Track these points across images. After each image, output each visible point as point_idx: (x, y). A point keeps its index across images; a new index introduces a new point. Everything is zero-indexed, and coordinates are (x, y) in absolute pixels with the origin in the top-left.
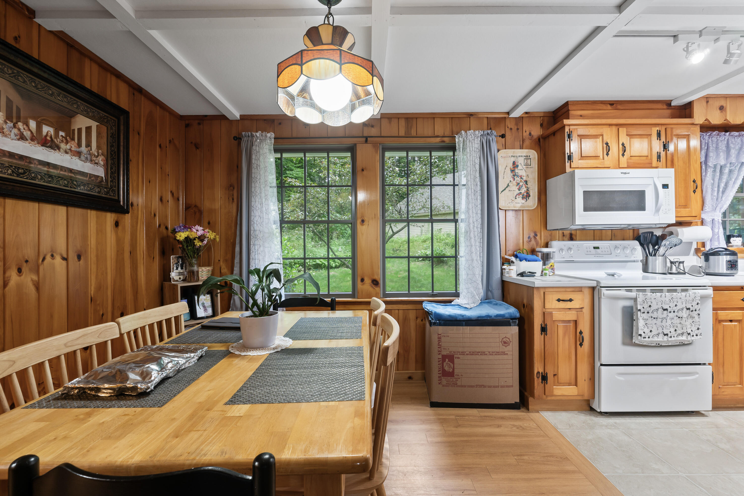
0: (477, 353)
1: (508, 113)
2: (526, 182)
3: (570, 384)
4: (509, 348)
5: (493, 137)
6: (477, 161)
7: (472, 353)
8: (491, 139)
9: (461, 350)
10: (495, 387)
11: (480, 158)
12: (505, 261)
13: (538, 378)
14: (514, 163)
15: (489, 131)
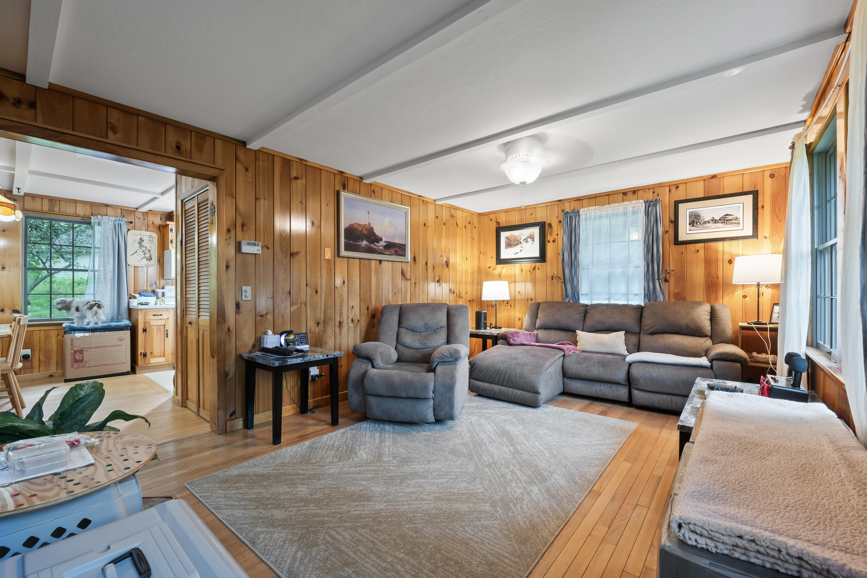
0: (101, 347)
1: (137, 209)
2: (149, 251)
3: (160, 357)
4: (124, 342)
5: (124, 222)
6: (110, 236)
7: (96, 348)
8: (122, 223)
9: (88, 346)
10: (113, 364)
11: (113, 234)
12: (131, 297)
13: (141, 355)
14: (141, 239)
15: (121, 219)
